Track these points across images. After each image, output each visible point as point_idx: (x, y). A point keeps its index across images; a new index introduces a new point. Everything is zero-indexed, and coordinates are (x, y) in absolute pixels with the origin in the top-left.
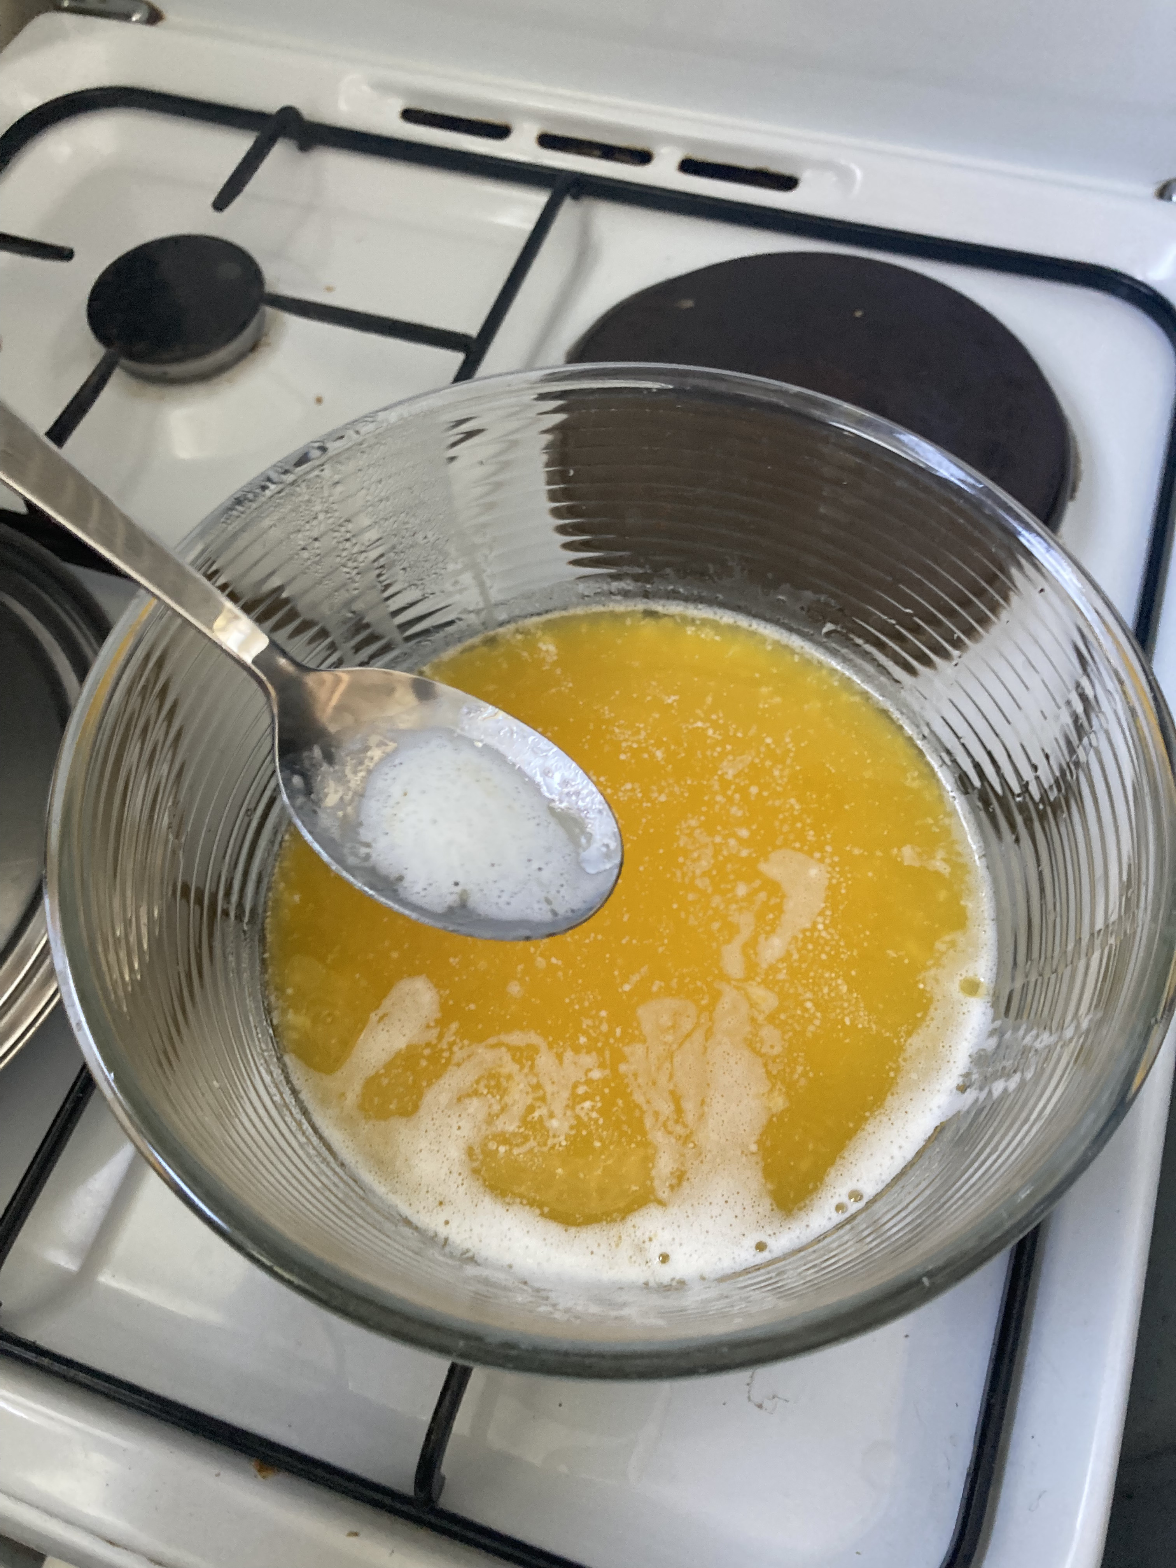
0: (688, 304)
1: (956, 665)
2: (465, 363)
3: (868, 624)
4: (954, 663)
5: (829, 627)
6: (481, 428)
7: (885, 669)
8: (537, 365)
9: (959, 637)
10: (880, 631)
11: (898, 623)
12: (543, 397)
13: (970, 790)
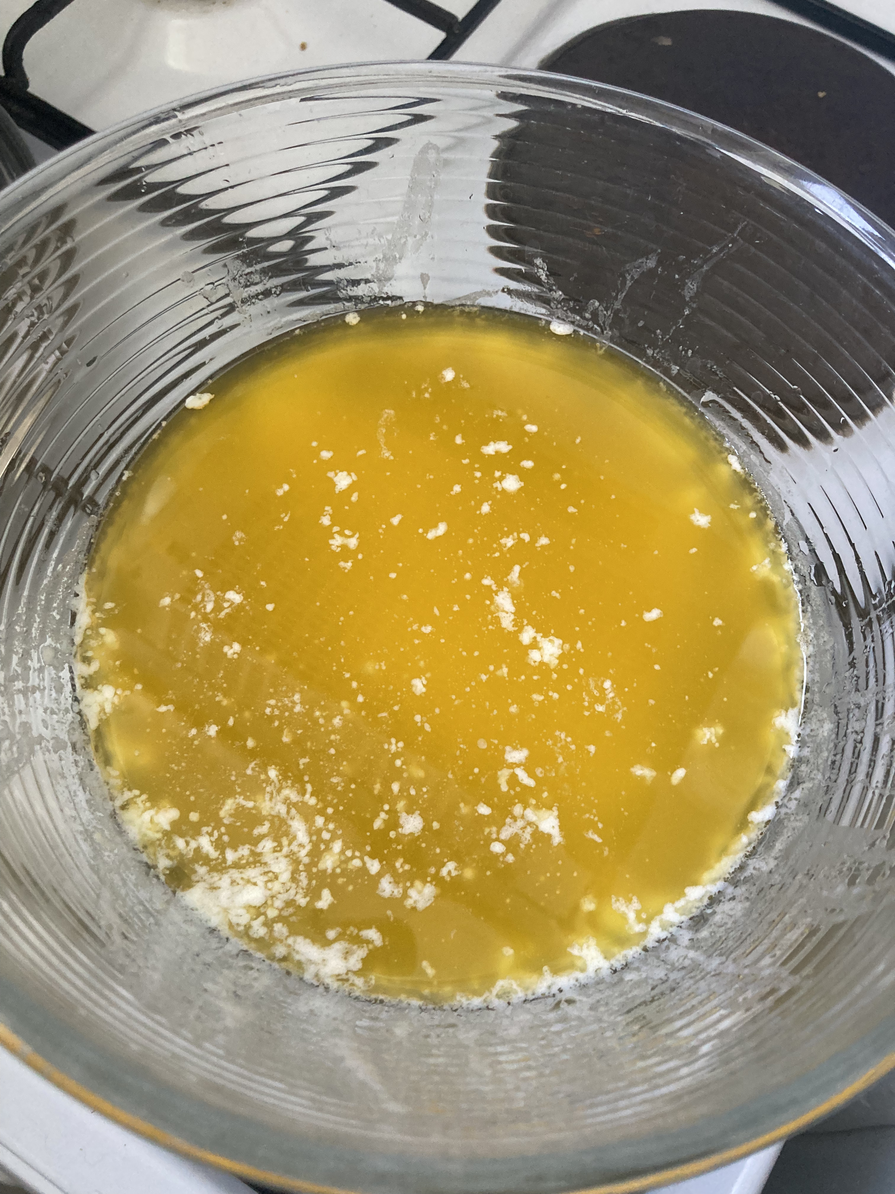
0: (666, 42)
1: (836, 451)
2: (444, 42)
3: (749, 397)
4: (834, 448)
5: (709, 396)
6: (432, 114)
7: (758, 446)
8: (514, 64)
9: (845, 420)
10: (760, 407)
11: (782, 401)
12: (504, 96)
13: (824, 582)
